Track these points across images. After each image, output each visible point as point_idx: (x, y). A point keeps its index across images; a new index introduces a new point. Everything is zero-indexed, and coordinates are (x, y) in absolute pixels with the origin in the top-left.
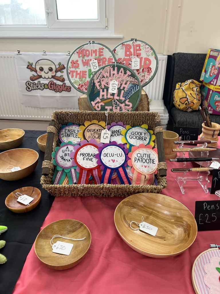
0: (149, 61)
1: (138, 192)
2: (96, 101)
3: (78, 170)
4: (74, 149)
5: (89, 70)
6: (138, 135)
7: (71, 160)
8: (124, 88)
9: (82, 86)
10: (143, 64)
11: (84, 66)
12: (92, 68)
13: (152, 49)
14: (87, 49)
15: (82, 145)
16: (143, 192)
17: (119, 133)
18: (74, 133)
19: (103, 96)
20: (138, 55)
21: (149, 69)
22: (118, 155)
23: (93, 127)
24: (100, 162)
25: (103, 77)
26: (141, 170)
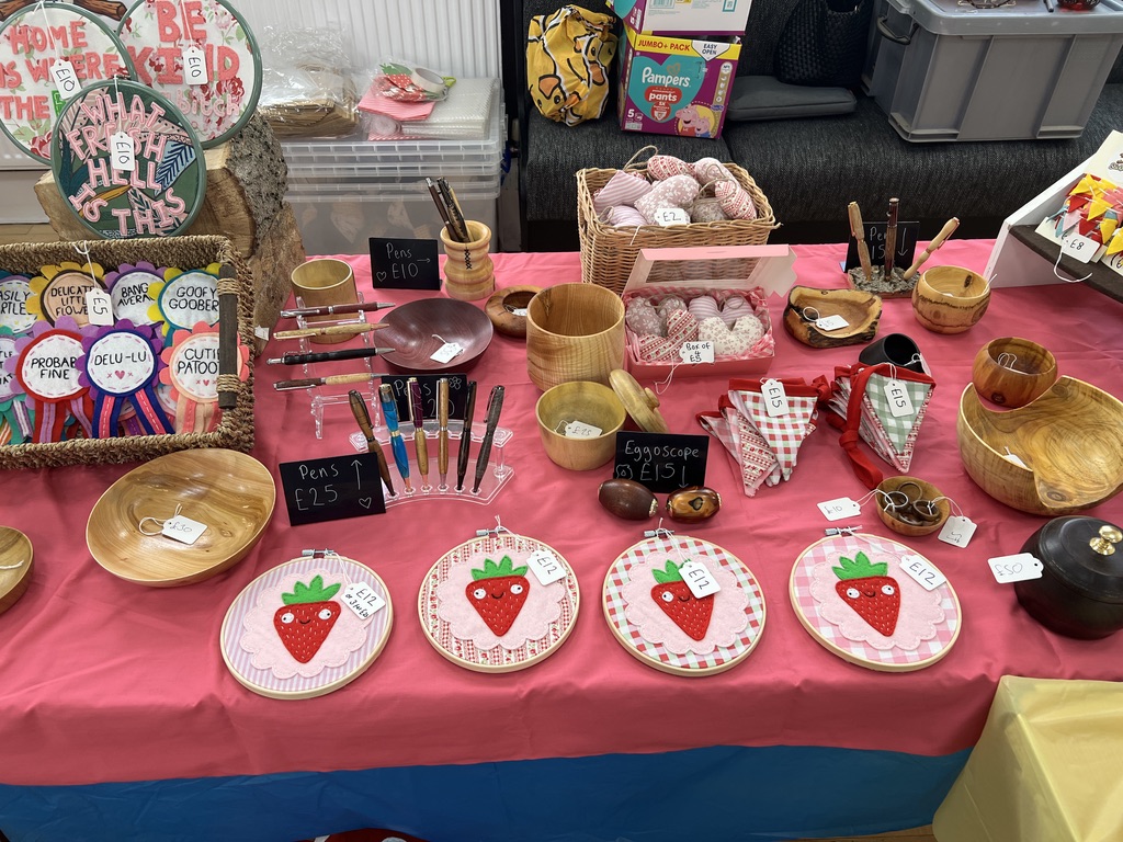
0: (231, 58)
1: (179, 449)
2: (82, 196)
3: (31, 405)
4: (16, 346)
5: (53, 93)
6: (194, 297)
7: (9, 379)
8: (153, 155)
9: (43, 143)
10: (216, 69)
11: (37, 80)
12: (60, 86)
13: (236, 16)
14: (35, 26)
15: (36, 335)
16: (187, 448)
17: (142, 294)
18: (13, 301)
19: (99, 178)
20: (199, 39)
21: (237, 84)
22: (136, 358)
23: (65, 281)
24: (86, 379)
25: (89, 122)
26: (195, 393)
